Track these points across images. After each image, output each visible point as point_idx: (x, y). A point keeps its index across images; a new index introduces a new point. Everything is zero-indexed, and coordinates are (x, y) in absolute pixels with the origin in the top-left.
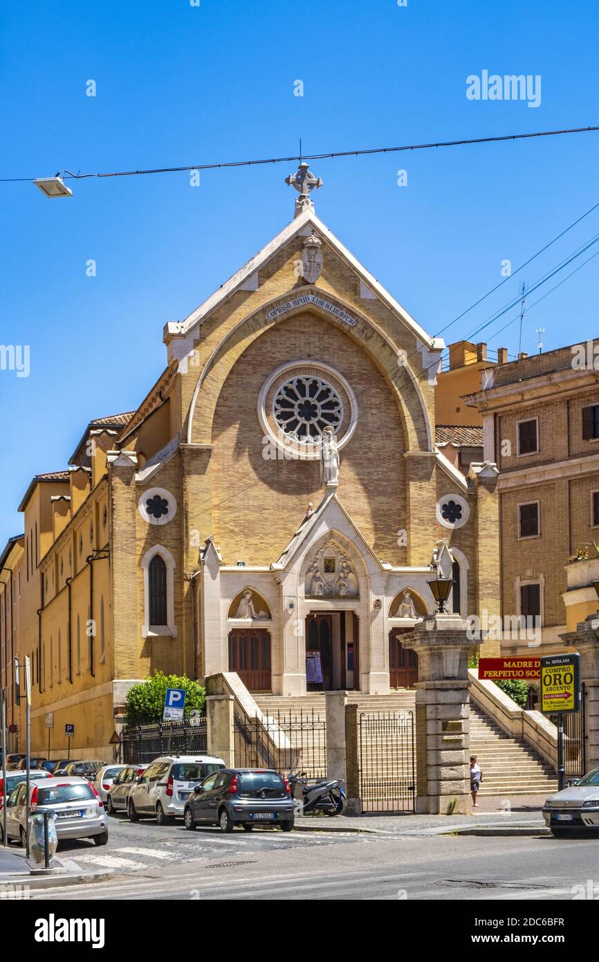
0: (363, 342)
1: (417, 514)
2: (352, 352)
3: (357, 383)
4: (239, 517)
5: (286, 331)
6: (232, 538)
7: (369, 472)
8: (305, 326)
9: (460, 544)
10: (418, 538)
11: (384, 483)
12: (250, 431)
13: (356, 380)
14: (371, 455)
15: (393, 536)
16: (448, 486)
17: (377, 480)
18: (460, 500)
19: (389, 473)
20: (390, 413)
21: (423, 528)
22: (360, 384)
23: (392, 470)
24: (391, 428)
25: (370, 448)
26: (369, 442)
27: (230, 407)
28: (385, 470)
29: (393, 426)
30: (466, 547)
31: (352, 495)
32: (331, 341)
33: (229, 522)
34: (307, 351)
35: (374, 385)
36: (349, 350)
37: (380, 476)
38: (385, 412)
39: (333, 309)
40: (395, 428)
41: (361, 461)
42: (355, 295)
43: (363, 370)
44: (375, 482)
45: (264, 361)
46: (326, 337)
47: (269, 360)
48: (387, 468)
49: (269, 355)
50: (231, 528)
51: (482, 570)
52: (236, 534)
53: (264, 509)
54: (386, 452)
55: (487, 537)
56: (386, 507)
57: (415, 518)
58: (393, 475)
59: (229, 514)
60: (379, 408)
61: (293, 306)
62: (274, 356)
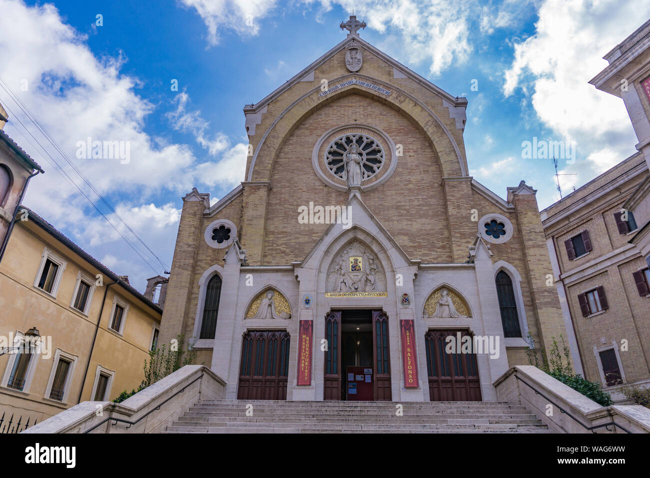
0: (398, 105)
1: (457, 229)
2: (391, 115)
3: (396, 136)
4: (290, 240)
5: (337, 106)
6: (283, 257)
7: (410, 200)
8: (352, 103)
9: (508, 257)
10: (461, 250)
11: (425, 208)
12: (305, 174)
13: (396, 134)
14: (411, 186)
15: (437, 252)
16: (488, 208)
17: (418, 206)
18: (501, 218)
19: (429, 200)
20: (425, 155)
21: (466, 240)
22: (398, 136)
23: (431, 197)
24: (428, 166)
25: (410, 181)
26: (409, 177)
27: (289, 159)
28: (425, 197)
29: (430, 164)
30: (514, 259)
31: (395, 218)
32: (373, 110)
33: (281, 244)
34: (354, 118)
35: (410, 136)
36: (388, 114)
37: (421, 202)
38: (422, 154)
39: (372, 87)
40: (432, 165)
41: (402, 192)
42: (390, 76)
43: (401, 126)
44: (416, 207)
45: (319, 126)
46: (369, 108)
47: (323, 125)
48: (427, 196)
49: (323, 122)
50: (283, 249)
51: (535, 278)
52: (288, 255)
53: (314, 233)
54: (426, 183)
55: (534, 247)
56: (428, 227)
57: (455, 233)
58: (433, 201)
59: (282, 237)
60: (416, 152)
61: (340, 87)
62: (327, 122)
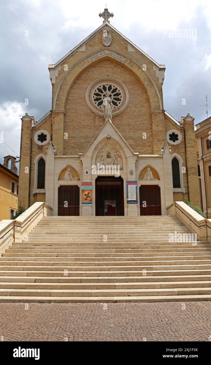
0: (130, 67)
1: (156, 137)
2: (126, 73)
3: (129, 85)
4: (77, 141)
5: (98, 67)
7: (134, 121)
8: (106, 65)
9: (178, 151)
10: (158, 148)
11: (142, 126)
12: (82, 106)
13: (128, 84)
14: (135, 114)
15: (146, 148)
16: (171, 126)
17: (138, 124)
18: (177, 132)
19: (144, 121)
20: (143, 97)
21: (160, 143)
22: (130, 86)
24: (144, 103)
25: (135, 111)
26: (135, 109)
27: (74, 97)
28: (142, 120)
29: (145, 102)
30: (181, 152)
31: (127, 131)
32: (117, 70)
33: (72, 143)
34: (107, 74)
35: (136, 86)
36: (125, 73)
37: (140, 123)
38: (141, 96)
39: (116, 56)
40: (146, 103)
41: (131, 117)
42: (126, 50)
43: (131, 80)
44: (138, 125)
45: (89, 79)
46: (115, 68)
47: (91, 78)
48: (143, 119)
49: (91, 76)
50: (73, 146)
51: (189, 162)
53: (88, 137)
54: (143, 112)
55: (190, 147)
57: (155, 139)
58: (146, 122)
60: (138, 95)
61: (100, 56)
62: (93, 76)
